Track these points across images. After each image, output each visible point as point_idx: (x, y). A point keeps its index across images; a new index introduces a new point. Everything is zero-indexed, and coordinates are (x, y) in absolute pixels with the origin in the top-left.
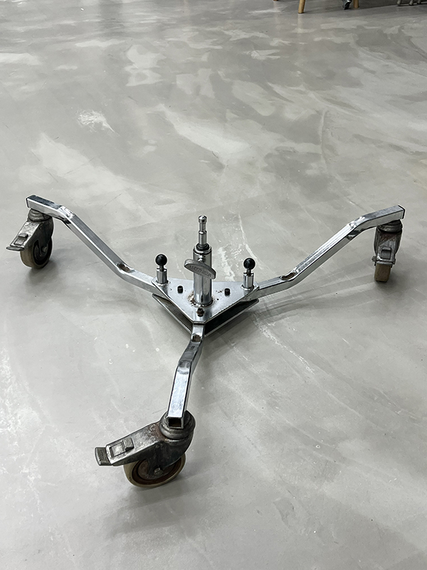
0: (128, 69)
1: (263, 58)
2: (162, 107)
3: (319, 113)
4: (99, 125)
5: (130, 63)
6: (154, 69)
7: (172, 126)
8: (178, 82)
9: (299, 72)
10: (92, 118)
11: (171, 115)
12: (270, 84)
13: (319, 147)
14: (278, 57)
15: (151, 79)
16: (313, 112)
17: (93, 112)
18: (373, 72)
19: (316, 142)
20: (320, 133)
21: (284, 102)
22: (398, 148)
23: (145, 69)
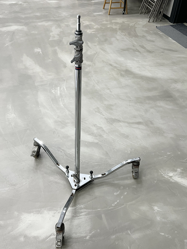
0: (51, 34)
1: (90, 33)
2: (57, 48)
3: (97, 53)
4: (39, 52)
5: (52, 32)
6: (58, 35)
7: (57, 54)
8: (63, 40)
9: (98, 38)
10: (38, 50)
11: (58, 50)
12: (88, 42)
13: (92, 63)
14: (94, 32)
15: (57, 38)
16: (95, 53)
17: (38, 48)
18: (118, 40)
19: (92, 62)
20: (94, 59)
21: (89, 48)
22: (111, 65)
23: (55, 34)
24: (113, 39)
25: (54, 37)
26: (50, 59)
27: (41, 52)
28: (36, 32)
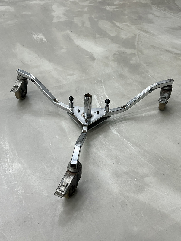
0: (53, 14)
1: (111, 10)
2: (68, 32)
3: (136, 35)
4: (41, 40)
5: (54, 11)
6: (64, 14)
7: (73, 40)
8: (75, 20)
9: (127, 16)
11: (72, 35)
12: (114, 22)
13: (136, 50)
14: (117, 9)
15: (63, 19)
17: (39, 34)
20: (136, 44)
21: (121, 30)
23: (60, 14)
24: (150, 16)
25: (59, 17)
26: (62, 48)
27: (44, 40)
28: (30, 13)
